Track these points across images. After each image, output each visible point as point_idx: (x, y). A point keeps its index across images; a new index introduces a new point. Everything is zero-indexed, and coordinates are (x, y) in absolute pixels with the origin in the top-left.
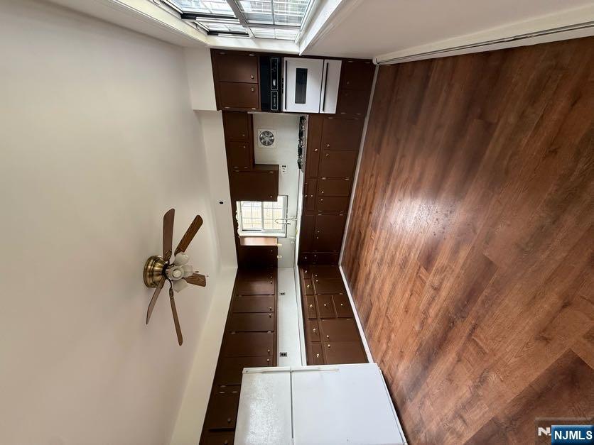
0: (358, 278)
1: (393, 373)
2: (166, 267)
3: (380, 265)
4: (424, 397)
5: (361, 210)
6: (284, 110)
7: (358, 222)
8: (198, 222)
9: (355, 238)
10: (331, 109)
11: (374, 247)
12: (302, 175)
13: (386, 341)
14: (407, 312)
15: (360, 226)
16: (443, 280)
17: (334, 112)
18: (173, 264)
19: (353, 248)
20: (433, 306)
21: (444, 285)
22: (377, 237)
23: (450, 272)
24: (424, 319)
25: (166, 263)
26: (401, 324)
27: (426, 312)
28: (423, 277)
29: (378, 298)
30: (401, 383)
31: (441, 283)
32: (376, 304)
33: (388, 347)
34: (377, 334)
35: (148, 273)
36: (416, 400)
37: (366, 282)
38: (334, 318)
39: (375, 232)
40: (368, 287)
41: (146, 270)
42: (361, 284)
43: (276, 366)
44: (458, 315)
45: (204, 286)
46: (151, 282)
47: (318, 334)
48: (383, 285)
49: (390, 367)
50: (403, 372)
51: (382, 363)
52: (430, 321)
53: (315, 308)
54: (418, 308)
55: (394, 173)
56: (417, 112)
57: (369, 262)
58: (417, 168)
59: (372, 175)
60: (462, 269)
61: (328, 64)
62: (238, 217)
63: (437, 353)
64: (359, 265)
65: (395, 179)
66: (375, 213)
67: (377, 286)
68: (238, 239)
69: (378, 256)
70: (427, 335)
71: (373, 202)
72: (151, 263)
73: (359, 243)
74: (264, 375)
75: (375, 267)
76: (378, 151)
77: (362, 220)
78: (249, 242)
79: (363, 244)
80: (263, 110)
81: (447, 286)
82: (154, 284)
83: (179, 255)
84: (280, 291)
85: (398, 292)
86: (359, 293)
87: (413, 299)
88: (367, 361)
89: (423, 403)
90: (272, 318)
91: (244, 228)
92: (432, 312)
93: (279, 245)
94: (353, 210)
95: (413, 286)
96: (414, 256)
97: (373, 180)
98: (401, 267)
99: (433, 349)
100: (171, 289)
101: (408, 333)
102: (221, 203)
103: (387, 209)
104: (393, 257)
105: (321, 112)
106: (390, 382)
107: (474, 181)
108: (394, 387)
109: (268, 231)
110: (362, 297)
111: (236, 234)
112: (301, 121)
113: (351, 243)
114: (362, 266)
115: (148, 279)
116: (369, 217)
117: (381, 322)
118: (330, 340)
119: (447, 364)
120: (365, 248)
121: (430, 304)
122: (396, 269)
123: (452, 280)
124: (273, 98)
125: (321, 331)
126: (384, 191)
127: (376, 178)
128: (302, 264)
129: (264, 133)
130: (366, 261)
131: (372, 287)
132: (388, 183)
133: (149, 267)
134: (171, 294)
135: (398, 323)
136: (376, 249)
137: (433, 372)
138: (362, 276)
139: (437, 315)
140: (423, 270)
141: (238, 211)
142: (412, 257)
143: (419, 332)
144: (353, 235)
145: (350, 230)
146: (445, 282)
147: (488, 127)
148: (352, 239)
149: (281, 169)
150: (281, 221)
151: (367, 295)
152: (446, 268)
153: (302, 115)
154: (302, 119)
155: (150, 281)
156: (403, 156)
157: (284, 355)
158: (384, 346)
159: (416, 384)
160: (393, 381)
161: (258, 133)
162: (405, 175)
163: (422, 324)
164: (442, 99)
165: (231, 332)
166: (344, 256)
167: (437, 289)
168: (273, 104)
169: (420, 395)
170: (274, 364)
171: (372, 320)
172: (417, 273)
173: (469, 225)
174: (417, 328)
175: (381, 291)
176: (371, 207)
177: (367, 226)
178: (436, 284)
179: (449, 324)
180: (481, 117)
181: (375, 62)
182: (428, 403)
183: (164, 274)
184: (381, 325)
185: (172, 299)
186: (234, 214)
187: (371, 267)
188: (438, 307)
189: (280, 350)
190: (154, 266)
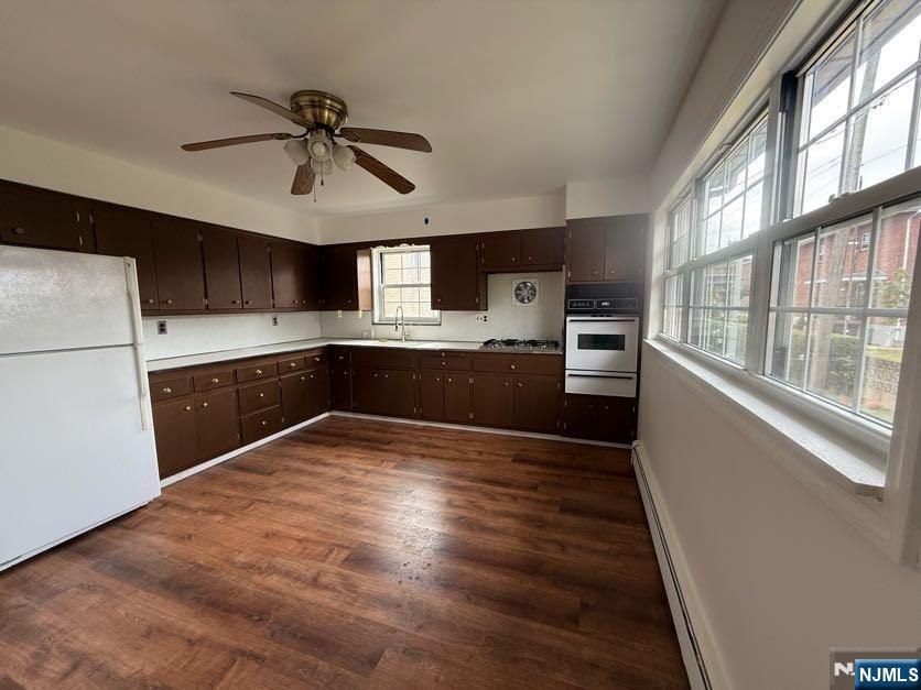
0: (313, 446)
1: (145, 526)
2: (330, 130)
3: (341, 480)
4: (106, 590)
5: (425, 440)
6: (569, 319)
7: (406, 437)
8: (403, 186)
9: (380, 435)
10: (572, 386)
11: (370, 467)
12: (475, 347)
13: (207, 506)
14: (267, 536)
15: (401, 441)
16: (334, 590)
17: (568, 390)
18: (334, 143)
19: (363, 433)
20: (284, 580)
21: (324, 593)
22: (388, 471)
23: (348, 599)
24: (259, 568)
25: (337, 132)
26: (242, 529)
27: (272, 570)
28: (332, 556)
29: (283, 484)
30: (126, 543)
31: (326, 587)
32: (272, 481)
33: (195, 511)
34: (216, 489)
35: (317, 99)
36: (96, 577)
37: (307, 461)
38: (239, 411)
39: (394, 468)
40: (299, 465)
41: (323, 95)
42: (302, 451)
43: (142, 315)
44: (276, 627)
45: (293, 192)
46: (302, 103)
47: (208, 387)
48: (308, 489)
49: (157, 518)
50: (150, 544)
51: (160, 504)
52: (257, 578)
53: (256, 378)
54: (278, 553)
55: (489, 488)
56: (577, 511)
57: (343, 461)
58: (502, 523)
59: (480, 453)
60: (358, 619)
61: (631, 378)
62: (404, 247)
63: (198, 601)
64: (335, 446)
65: (479, 490)
66: (425, 463)
67: (304, 479)
68: (366, 247)
69: (357, 476)
70: (231, 578)
71: (441, 458)
72: (336, 105)
73: (374, 443)
74: (125, 297)
75: (337, 472)
76: (518, 460)
77: (410, 443)
78: (362, 264)
79: (373, 449)
80: (569, 288)
81: (325, 598)
82: (297, 109)
83: (352, 155)
84: (281, 318)
85: (299, 517)
86: (288, 450)
87: (292, 545)
88: (163, 476)
89: (90, 589)
90: (232, 306)
91: (386, 257)
92: (273, 580)
93: (361, 312)
94: (424, 429)
95: (314, 542)
96: (364, 535)
97: (473, 456)
98: (343, 517)
99: (204, 593)
100: (289, 136)
101: (227, 544)
102: (427, 221)
103: (433, 483)
104: (358, 501)
105: (567, 373)
106: (124, 523)
107: (495, 613)
108: (117, 531)
109: (382, 296)
110: (282, 456)
111: (376, 244)
112: (552, 342)
113: (370, 429)
114: (336, 451)
115: (307, 98)
116: (419, 454)
117: (241, 494)
118: (198, 408)
119: (180, 623)
120: (367, 453)
121: (287, 574)
122: (340, 509)
123: (335, 605)
124: (586, 302)
125: (216, 393)
126: (459, 476)
127: (476, 461)
128: (330, 352)
129: (533, 288)
130: (346, 456)
131: (300, 472)
132: (474, 479)
133: (329, 102)
134: (280, 137)
135: (244, 524)
136: (367, 471)
137: (159, 599)
138: (318, 452)
139: (269, 589)
140: (344, 554)
141: (414, 247)
142: (361, 533)
143: (234, 564)
144: (385, 432)
145: (392, 425)
146: (330, 594)
147: (571, 620)
148: (378, 431)
149: (481, 314)
150: (399, 316)
151: (286, 463)
152: (355, 592)
153: (561, 343)
154: (556, 344)
155: (304, 101)
156: (514, 498)
157: (162, 329)
158: (195, 504)
159: (131, 572)
160: (128, 528)
161: (533, 279)
162: (488, 505)
163: (249, 567)
164: (600, 546)
165: (201, 233)
166: (347, 419)
167: (315, 583)
168: (577, 302)
169: (109, 582)
170: (146, 313)
171: (240, 476)
172: (338, 545)
173: (428, 617)
174: (241, 558)
175: (299, 487)
176: (433, 457)
177: (402, 453)
178: (324, 580)
179: (257, 613)
180: (584, 606)
181: (635, 443)
182: (94, 599)
183: (318, 126)
184: (234, 493)
185: (272, 136)
186: (410, 241)
187: (336, 466)
188: (285, 589)
189: (171, 322)
190: (330, 109)
